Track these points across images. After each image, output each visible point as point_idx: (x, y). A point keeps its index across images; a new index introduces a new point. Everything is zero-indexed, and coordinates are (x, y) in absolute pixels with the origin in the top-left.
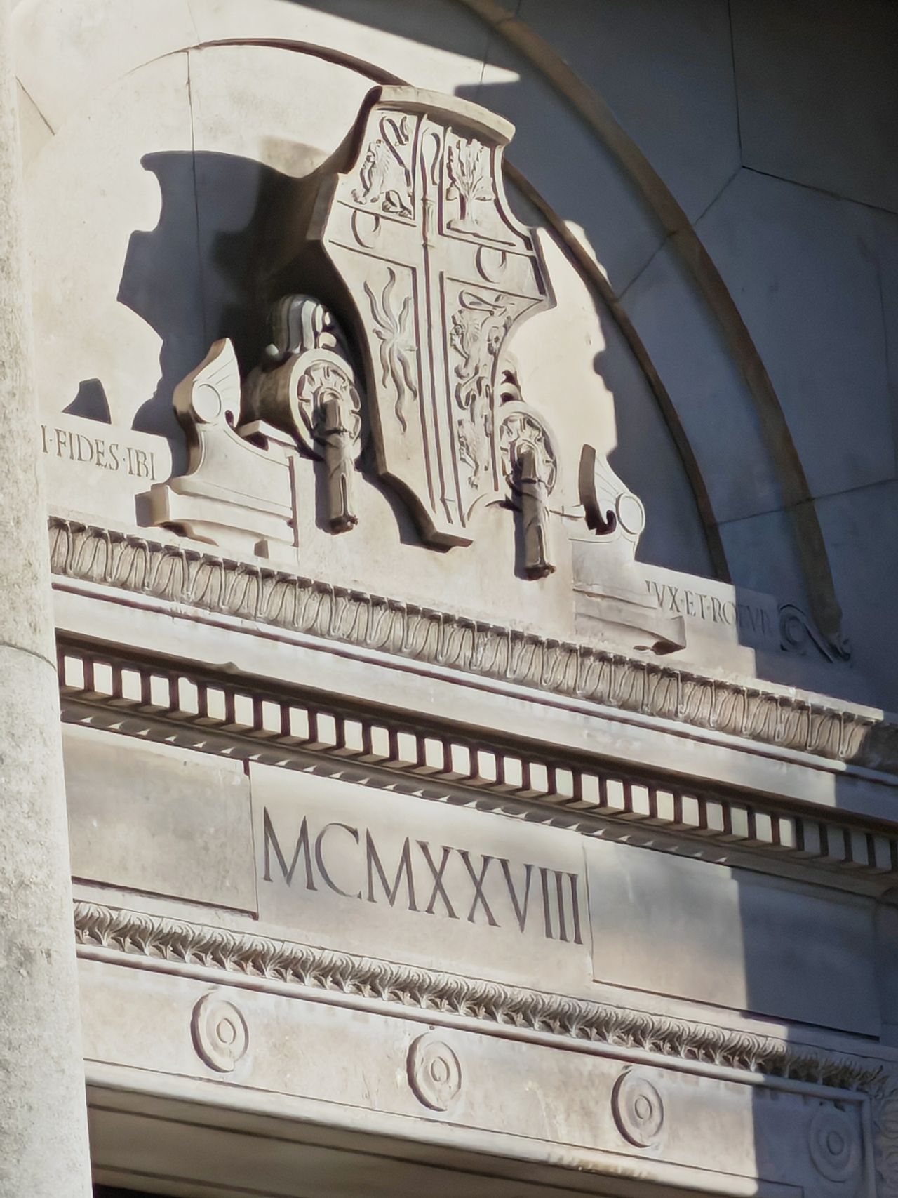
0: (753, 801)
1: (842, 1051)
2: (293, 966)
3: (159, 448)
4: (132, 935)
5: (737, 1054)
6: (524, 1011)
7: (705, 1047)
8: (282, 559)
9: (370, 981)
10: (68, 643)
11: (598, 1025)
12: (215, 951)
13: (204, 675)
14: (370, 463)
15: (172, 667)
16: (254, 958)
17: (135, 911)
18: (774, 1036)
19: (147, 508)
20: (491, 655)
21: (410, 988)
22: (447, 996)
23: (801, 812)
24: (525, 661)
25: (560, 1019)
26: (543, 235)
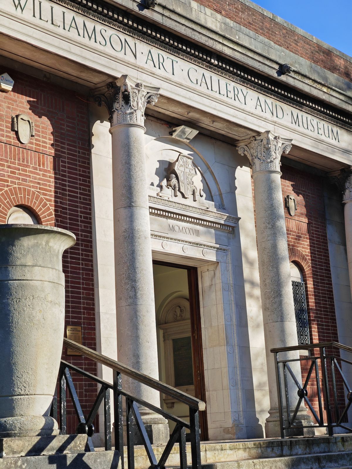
0: (216, 223)
1: (224, 247)
2: (171, 239)
3: (159, 189)
4: (156, 236)
5: (214, 248)
6: (194, 243)
7: (211, 247)
8: (171, 199)
9: (179, 240)
10: (150, 208)
11: (201, 245)
12: (164, 237)
13: (163, 211)
14: (179, 190)
15: (160, 210)
16: (168, 238)
17: (156, 233)
18: (218, 246)
19: (158, 194)
20: (191, 209)
21: (183, 241)
22: (186, 242)
23: (220, 224)
24: (194, 209)
25: (197, 244)
26: (196, 168)
